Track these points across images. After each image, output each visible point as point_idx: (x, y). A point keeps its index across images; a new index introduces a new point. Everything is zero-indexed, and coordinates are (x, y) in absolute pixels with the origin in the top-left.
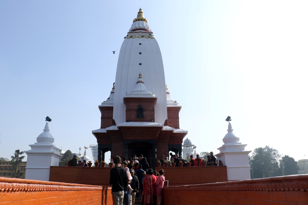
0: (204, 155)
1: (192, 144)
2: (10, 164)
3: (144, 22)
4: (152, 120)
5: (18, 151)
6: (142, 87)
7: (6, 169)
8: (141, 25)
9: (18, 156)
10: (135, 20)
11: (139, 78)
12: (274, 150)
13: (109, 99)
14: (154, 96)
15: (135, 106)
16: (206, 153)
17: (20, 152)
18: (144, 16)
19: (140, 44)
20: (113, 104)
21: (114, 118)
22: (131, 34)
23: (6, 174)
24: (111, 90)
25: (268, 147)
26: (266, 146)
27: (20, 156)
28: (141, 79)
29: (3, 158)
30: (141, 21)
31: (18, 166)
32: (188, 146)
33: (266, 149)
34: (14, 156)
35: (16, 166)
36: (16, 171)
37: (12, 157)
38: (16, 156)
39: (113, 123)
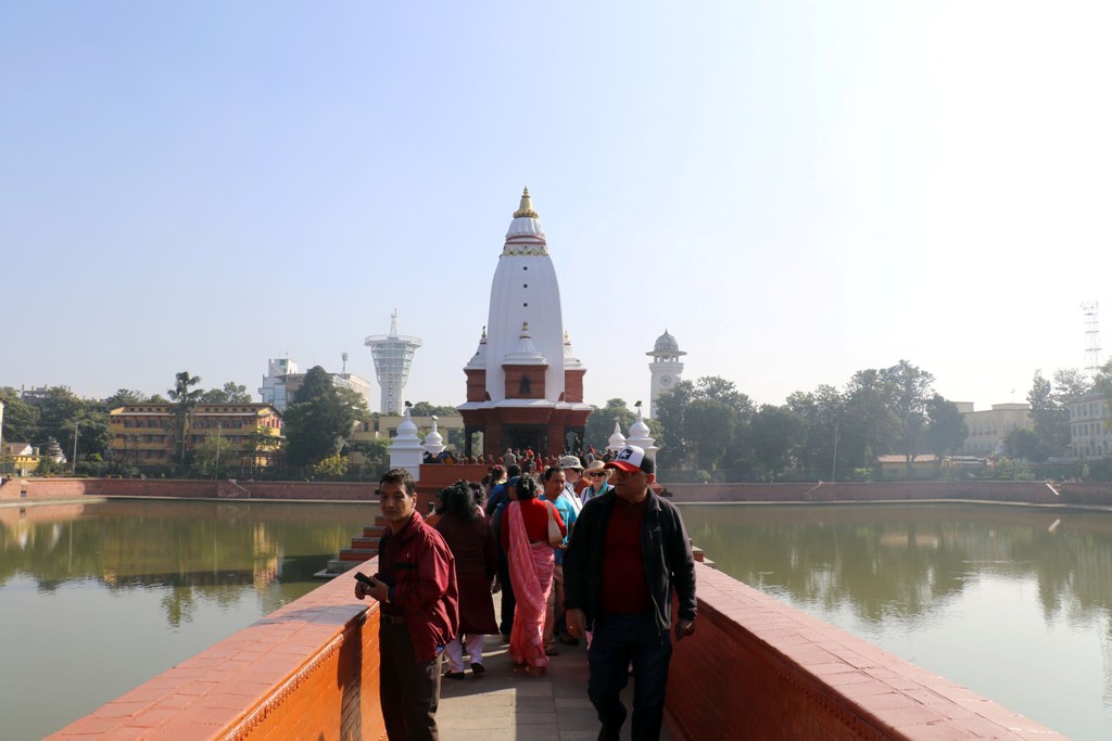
0: (708, 386)
1: (680, 349)
2: (167, 411)
3: (532, 219)
4: (542, 397)
5: (183, 377)
6: (529, 345)
7: (150, 426)
8: (527, 230)
9: (184, 390)
10: (517, 216)
11: (525, 330)
12: (925, 374)
13: (478, 354)
14: (544, 362)
15: (518, 376)
16: (714, 379)
17: (190, 378)
18: (532, 208)
19: (525, 268)
20: (484, 365)
21: (487, 390)
22: (512, 248)
23: (154, 438)
24: (480, 338)
25: (906, 365)
26: (902, 362)
27: (191, 389)
28: (527, 333)
29: (126, 391)
30: (526, 219)
31: (189, 417)
32: (666, 354)
33: (901, 368)
34: (175, 389)
35: (183, 417)
36: (182, 431)
37: (170, 392)
38: (179, 390)
39: (487, 397)
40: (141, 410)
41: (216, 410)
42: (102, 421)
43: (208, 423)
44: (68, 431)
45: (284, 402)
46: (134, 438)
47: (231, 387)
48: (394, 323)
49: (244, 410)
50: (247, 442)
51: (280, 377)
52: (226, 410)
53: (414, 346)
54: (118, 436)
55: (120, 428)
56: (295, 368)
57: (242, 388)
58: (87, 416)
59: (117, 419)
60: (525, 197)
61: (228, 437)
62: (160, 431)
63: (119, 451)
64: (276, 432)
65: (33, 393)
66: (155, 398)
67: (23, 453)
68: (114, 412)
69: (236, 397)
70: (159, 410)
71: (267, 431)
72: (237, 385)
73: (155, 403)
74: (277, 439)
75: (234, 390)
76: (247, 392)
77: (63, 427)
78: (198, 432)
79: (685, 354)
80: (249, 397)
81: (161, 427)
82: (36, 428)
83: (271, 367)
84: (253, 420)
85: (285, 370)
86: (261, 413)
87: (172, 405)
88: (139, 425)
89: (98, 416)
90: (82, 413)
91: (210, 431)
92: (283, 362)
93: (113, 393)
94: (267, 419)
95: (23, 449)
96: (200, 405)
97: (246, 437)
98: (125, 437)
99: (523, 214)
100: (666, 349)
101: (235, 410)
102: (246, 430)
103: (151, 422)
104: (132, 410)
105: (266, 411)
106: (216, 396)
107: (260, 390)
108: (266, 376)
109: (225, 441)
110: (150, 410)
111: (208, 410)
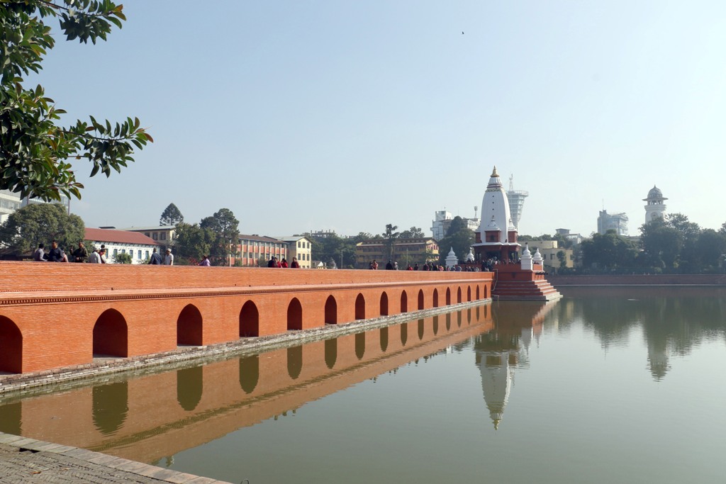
1: (664, 196)
2: (383, 243)
3: (496, 178)
4: (498, 241)
5: (389, 227)
7: (375, 251)
8: (494, 182)
9: (390, 233)
10: (492, 176)
11: (493, 218)
15: (490, 235)
17: (393, 227)
18: (497, 173)
19: (493, 196)
21: (481, 239)
22: (489, 189)
27: (393, 232)
30: (494, 178)
31: (393, 246)
32: (654, 200)
34: (385, 233)
35: (390, 246)
36: (390, 253)
37: (384, 234)
38: (387, 233)
39: (481, 242)
40: (371, 243)
41: (406, 242)
42: (352, 249)
43: (403, 248)
44: (338, 255)
45: (442, 235)
46: (368, 257)
47: (413, 229)
48: (511, 183)
49: (420, 242)
50: (421, 257)
51: (442, 221)
52: (411, 242)
53: (524, 196)
54: (361, 256)
55: (361, 252)
56: (450, 216)
57: (420, 230)
58: (345, 247)
59: (360, 248)
60: (495, 169)
61: (412, 255)
62: (380, 253)
63: (361, 263)
64: (436, 252)
65: (316, 234)
66: (377, 236)
67: (319, 265)
68: (358, 245)
69: (416, 234)
70: (379, 243)
71: (431, 252)
72: (417, 228)
73: (377, 239)
74: (436, 255)
75: (416, 230)
76: (422, 232)
77: (335, 252)
78: (397, 253)
79: (667, 199)
80: (423, 234)
81: (381, 251)
82: (322, 253)
83: (437, 216)
84: (424, 246)
85: (444, 217)
86: (428, 242)
87: (384, 240)
88: (370, 251)
89: (350, 246)
90: (343, 245)
91: (403, 253)
92: (443, 213)
93: (356, 234)
94: (431, 246)
95: (319, 263)
96: (399, 239)
97: (421, 255)
98: (363, 256)
99: (494, 176)
100: (655, 197)
101: (415, 242)
102: (420, 251)
103: (375, 249)
104: (366, 243)
105: (430, 241)
106: (406, 234)
107: (431, 229)
108: (435, 220)
109: (410, 257)
110: (375, 243)
111: (402, 242)
